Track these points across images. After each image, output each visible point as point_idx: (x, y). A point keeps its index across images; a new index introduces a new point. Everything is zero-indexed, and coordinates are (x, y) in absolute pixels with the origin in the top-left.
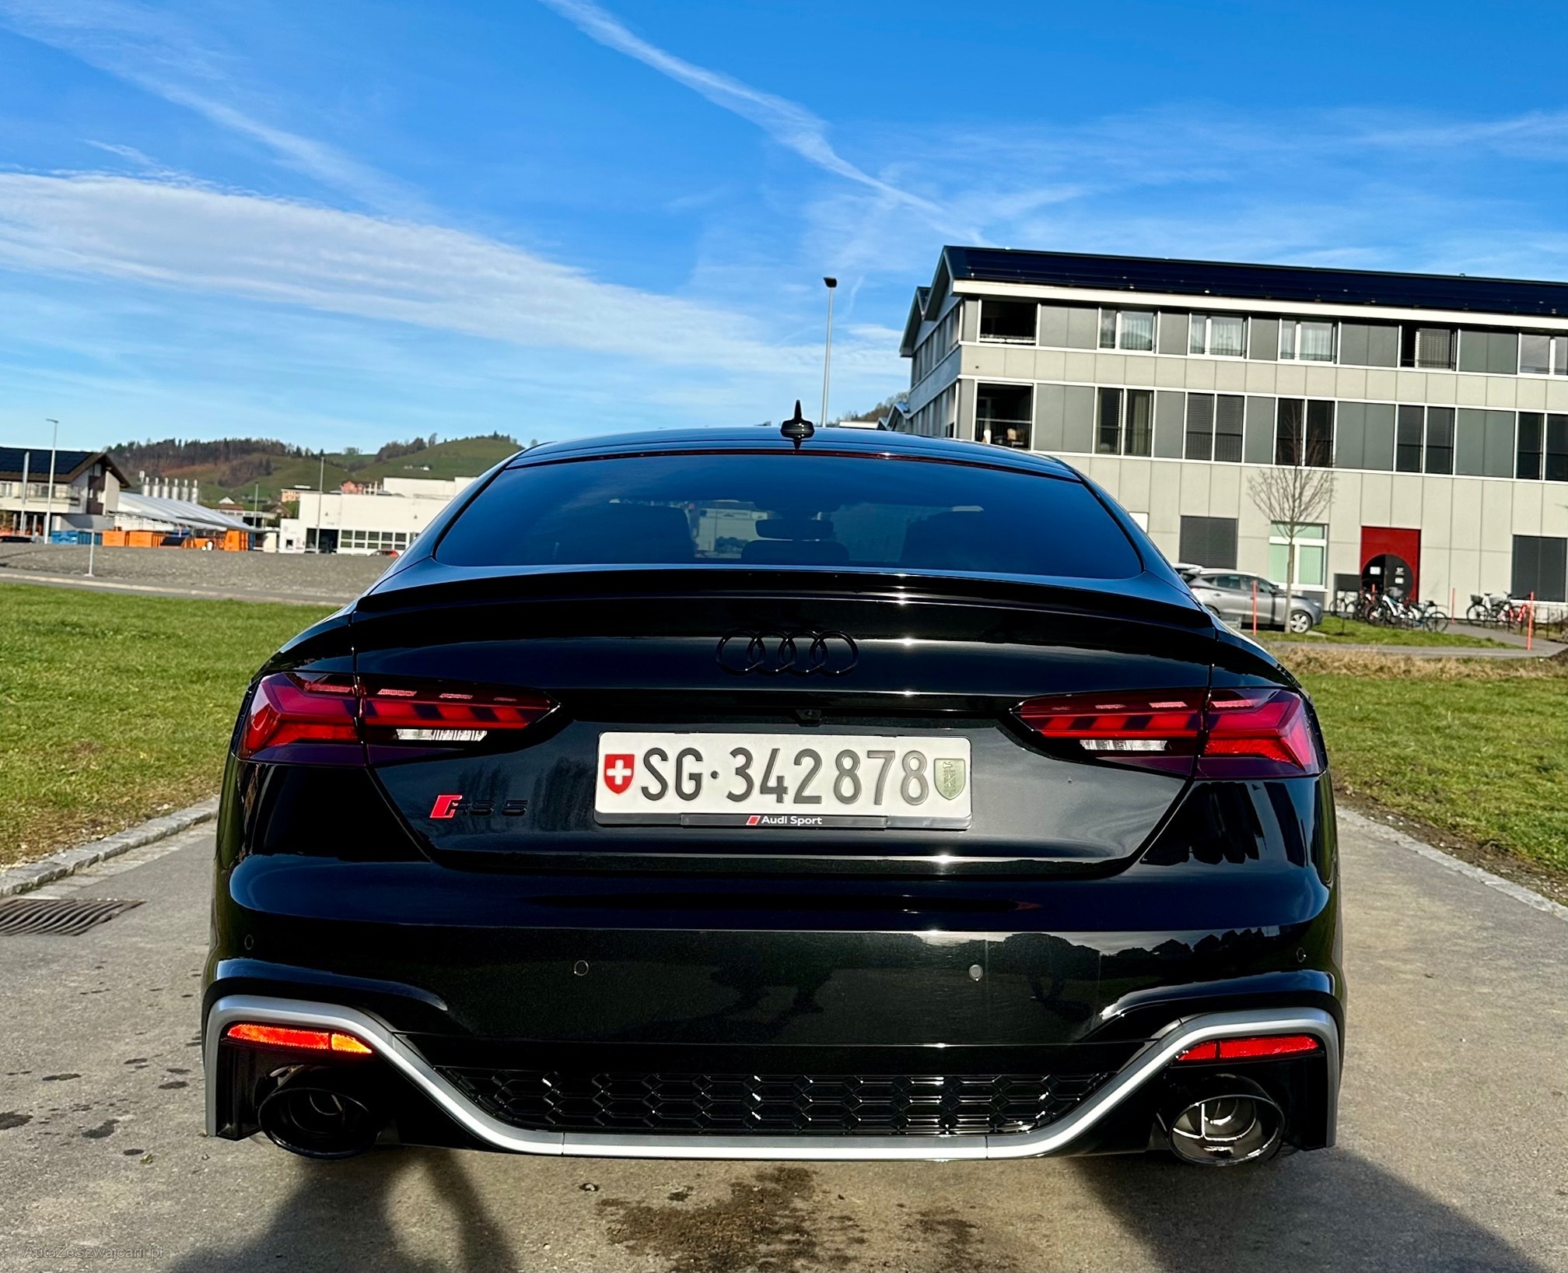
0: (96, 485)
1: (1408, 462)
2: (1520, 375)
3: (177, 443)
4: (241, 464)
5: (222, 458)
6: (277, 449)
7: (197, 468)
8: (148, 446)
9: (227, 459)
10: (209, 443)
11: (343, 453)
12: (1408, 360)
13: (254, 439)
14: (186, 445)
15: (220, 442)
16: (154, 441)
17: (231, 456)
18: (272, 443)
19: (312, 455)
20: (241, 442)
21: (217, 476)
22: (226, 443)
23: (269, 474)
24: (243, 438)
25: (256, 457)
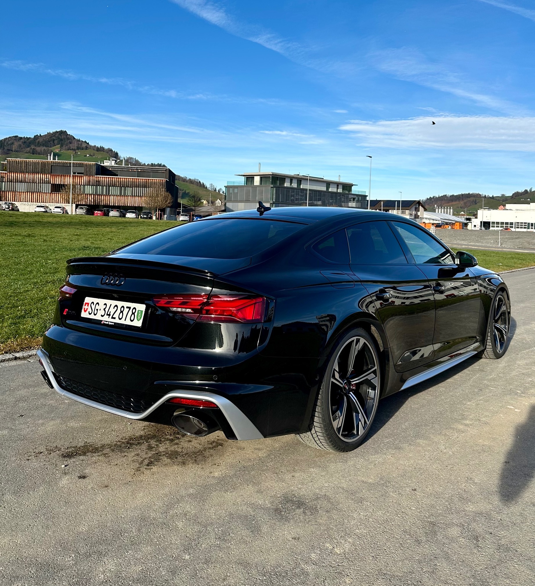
0: (417, 210)
3: (447, 196)
4: (467, 201)
5: (461, 200)
6: (478, 196)
7: (454, 203)
8: (439, 197)
9: (463, 200)
10: (457, 195)
11: (500, 196)
13: (471, 193)
14: (450, 196)
15: (460, 195)
16: (440, 195)
17: (464, 199)
18: (477, 194)
19: (490, 197)
20: (467, 194)
21: (460, 205)
22: (462, 195)
23: (476, 204)
24: (467, 193)
25: (472, 199)
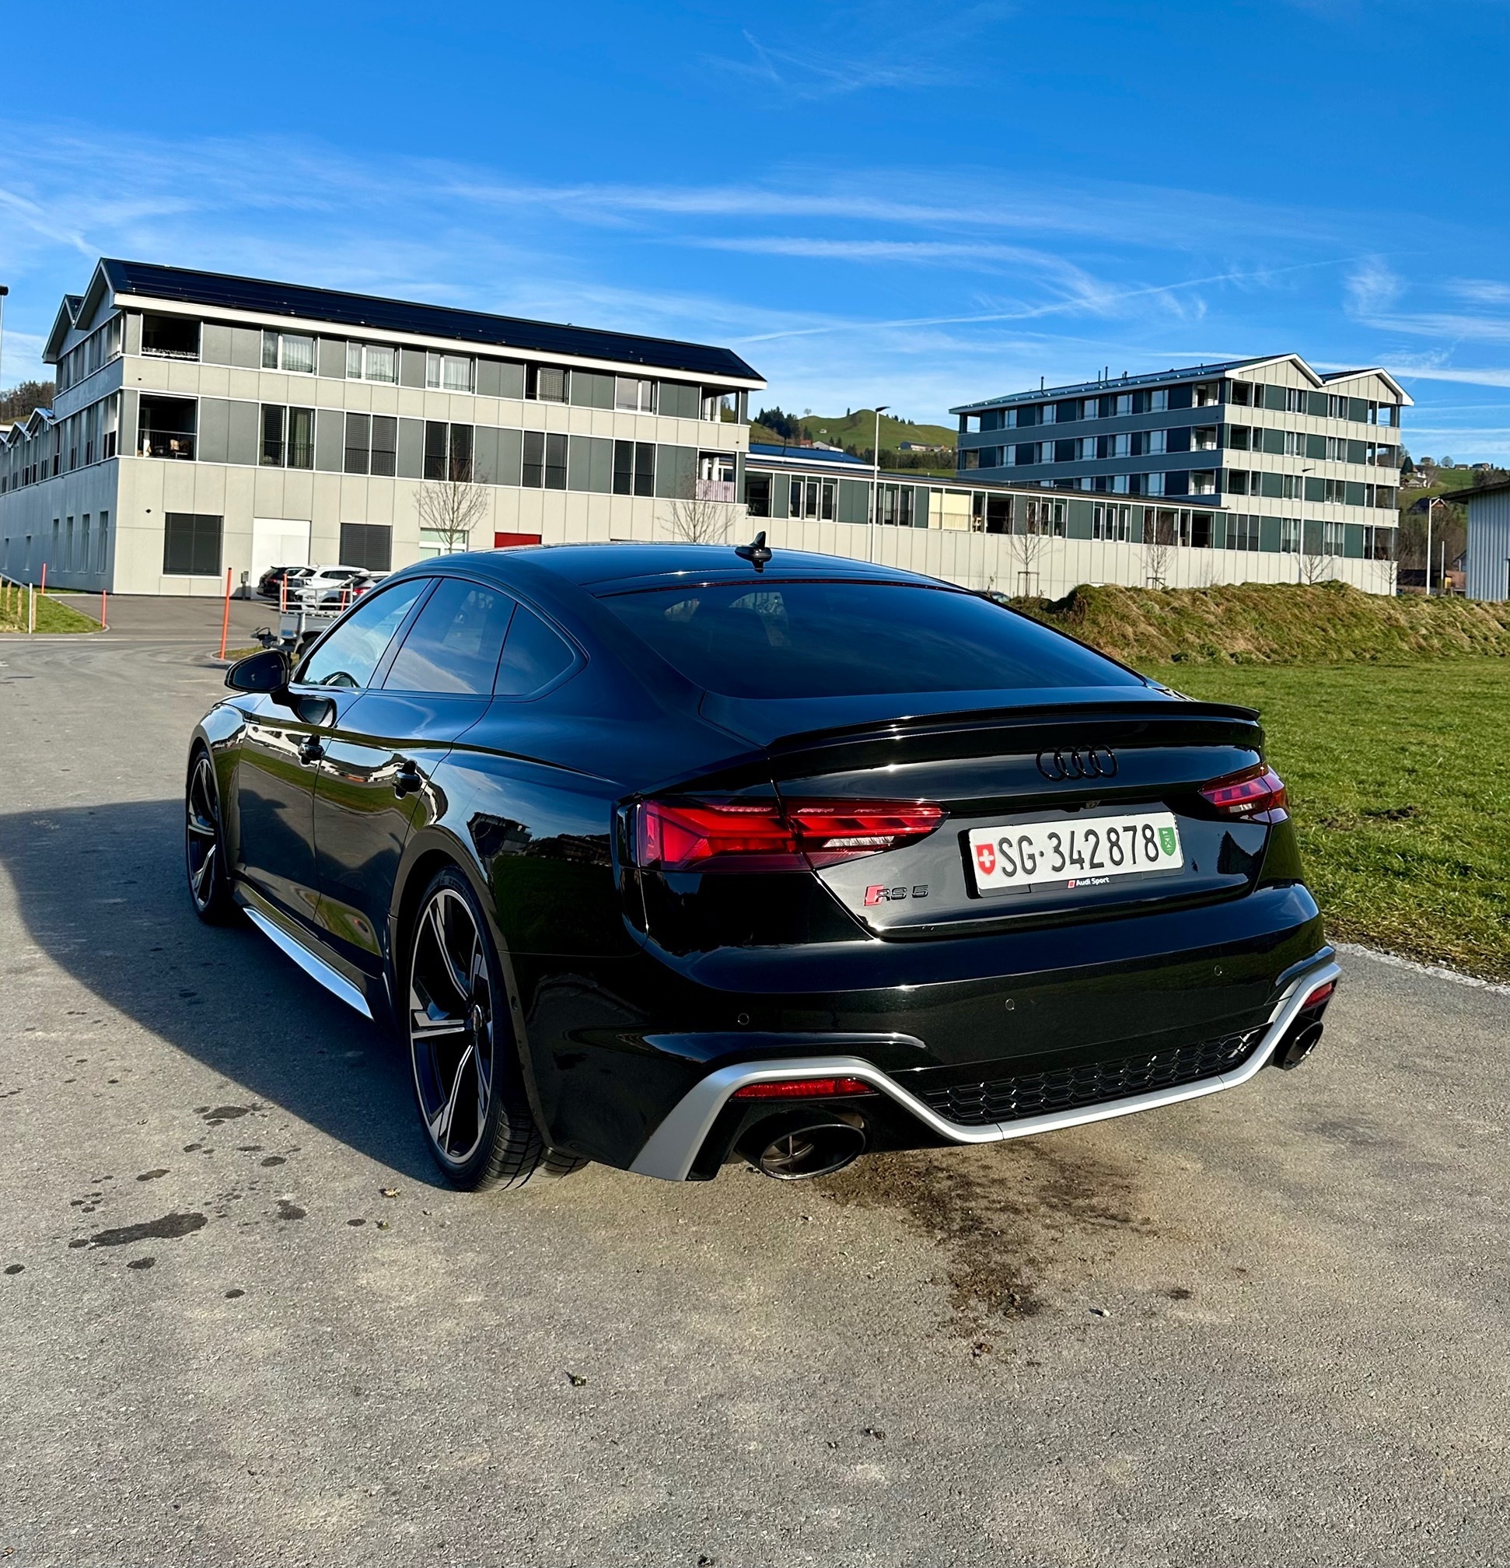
1: (531, 479)
2: (616, 410)
12: (531, 394)
